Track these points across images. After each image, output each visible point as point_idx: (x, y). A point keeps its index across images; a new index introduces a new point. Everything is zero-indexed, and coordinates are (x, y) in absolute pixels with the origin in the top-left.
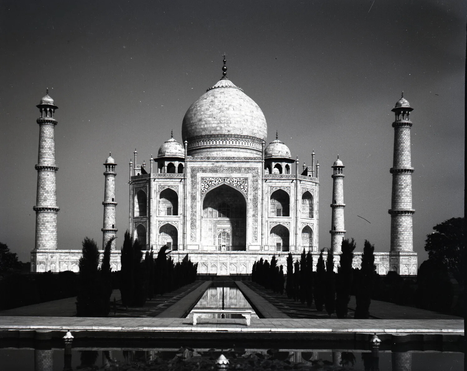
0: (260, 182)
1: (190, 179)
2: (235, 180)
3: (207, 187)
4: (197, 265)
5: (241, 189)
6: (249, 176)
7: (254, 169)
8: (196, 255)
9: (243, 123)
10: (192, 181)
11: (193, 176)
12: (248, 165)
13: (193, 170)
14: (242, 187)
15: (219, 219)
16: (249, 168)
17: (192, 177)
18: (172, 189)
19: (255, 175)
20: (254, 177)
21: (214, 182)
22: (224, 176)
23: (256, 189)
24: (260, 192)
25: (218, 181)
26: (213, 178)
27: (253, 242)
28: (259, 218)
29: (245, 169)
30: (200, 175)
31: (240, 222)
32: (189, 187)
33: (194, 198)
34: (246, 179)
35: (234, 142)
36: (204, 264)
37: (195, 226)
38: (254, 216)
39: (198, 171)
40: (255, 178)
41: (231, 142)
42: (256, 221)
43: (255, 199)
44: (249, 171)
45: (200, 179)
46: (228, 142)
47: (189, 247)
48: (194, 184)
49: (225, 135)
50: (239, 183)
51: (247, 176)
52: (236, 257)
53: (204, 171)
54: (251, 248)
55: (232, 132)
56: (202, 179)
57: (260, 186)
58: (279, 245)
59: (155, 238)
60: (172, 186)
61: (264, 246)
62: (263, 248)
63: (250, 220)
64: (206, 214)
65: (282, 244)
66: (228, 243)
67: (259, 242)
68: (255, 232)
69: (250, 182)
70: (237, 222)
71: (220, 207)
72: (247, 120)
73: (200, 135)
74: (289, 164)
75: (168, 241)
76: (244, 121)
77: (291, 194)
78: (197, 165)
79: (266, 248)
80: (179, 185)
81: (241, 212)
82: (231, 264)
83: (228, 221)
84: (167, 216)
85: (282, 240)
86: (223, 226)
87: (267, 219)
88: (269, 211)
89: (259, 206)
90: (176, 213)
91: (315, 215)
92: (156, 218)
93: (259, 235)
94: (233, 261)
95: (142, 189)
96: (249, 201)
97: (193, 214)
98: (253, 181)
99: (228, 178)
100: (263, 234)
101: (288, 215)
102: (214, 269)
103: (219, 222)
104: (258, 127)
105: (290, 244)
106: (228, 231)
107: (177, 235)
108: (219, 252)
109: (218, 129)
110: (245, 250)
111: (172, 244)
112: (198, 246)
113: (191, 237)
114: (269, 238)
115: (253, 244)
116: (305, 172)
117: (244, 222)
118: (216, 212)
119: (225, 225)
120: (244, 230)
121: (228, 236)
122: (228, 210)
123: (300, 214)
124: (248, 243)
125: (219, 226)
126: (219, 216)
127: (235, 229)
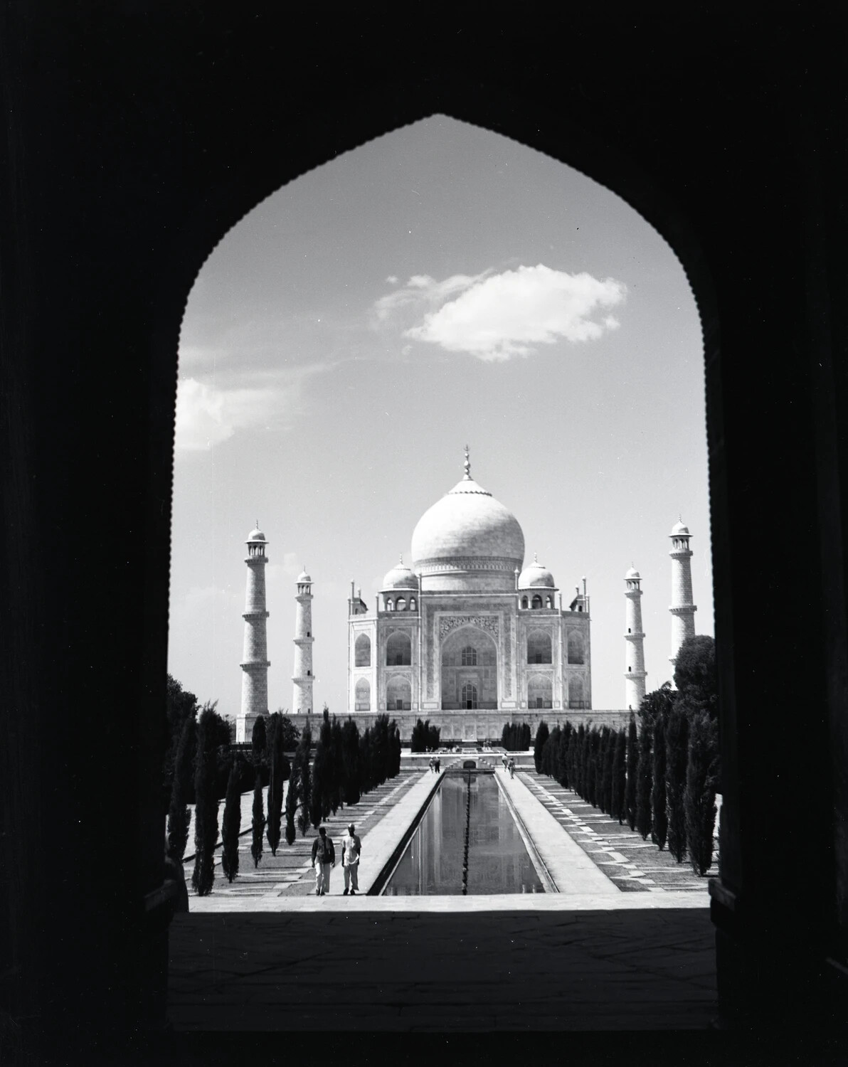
0: (513, 621)
1: (426, 618)
2: (482, 619)
3: (447, 629)
5: (490, 630)
6: (500, 614)
7: (506, 605)
8: (437, 717)
9: (492, 540)
10: (429, 622)
11: (430, 616)
12: (498, 601)
13: (429, 608)
14: (492, 628)
15: (463, 667)
16: (500, 604)
17: (428, 616)
18: (403, 632)
19: (507, 612)
20: (506, 614)
21: (456, 622)
22: (468, 615)
23: (507, 629)
24: (514, 635)
26: (455, 617)
27: (506, 697)
28: (513, 667)
29: (495, 605)
30: (437, 614)
31: (490, 671)
32: (424, 630)
33: (430, 643)
34: (496, 617)
35: (481, 566)
37: (433, 678)
38: (506, 664)
39: (436, 610)
40: (507, 616)
41: (477, 567)
42: (509, 670)
43: (508, 643)
44: (501, 607)
45: (437, 618)
46: (473, 566)
47: (426, 706)
48: (429, 625)
49: (469, 557)
50: (486, 622)
51: (497, 614)
52: (484, 718)
53: (443, 608)
54: (504, 705)
55: (479, 554)
56: (442, 618)
57: (513, 626)
58: (540, 700)
59: (382, 695)
60: (403, 630)
61: (521, 702)
62: (518, 704)
63: (501, 670)
64: (446, 661)
65: (544, 699)
66: (475, 699)
67: (514, 697)
68: (508, 685)
69: (501, 622)
70: (487, 672)
71: (464, 651)
72: (497, 537)
73: (436, 556)
74: (551, 594)
75: (399, 698)
76: (494, 538)
77: (553, 636)
78: (434, 602)
79: (524, 705)
80: (412, 627)
81: (491, 659)
82: (478, 727)
83: (475, 671)
84: (397, 667)
85: (544, 694)
86: (468, 676)
87: (524, 668)
88: (526, 658)
89: (513, 652)
90: (408, 663)
91: (586, 660)
92: (382, 669)
93: (514, 689)
94: (481, 724)
95: (365, 632)
96: (500, 645)
97: (430, 664)
98: (505, 620)
99: (473, 617)
100: (519, 688)
101: (551, 662)
102: (458, 733)
103: (462, 671)
104: (511, 544)
105: (554, 699)
106: (475, 683)
107: (410, 691)
108: (464, 711)
109: (460, 549)
110: (496, 708)
111: (403, 702)
112: (438, 703)
113: (428, 692)
114: (527, 692)
115: (506, 700)
116: (573, 606)
117: (495, 671)
118: (459, 659)
119: (471, 676)
120: (495, 683)
121: (475, 690)
122: (475, 656)
123: (566, 660)
124: (499, 699)
125: (462, 676)
126: (464, 664)
127: (483, 679)
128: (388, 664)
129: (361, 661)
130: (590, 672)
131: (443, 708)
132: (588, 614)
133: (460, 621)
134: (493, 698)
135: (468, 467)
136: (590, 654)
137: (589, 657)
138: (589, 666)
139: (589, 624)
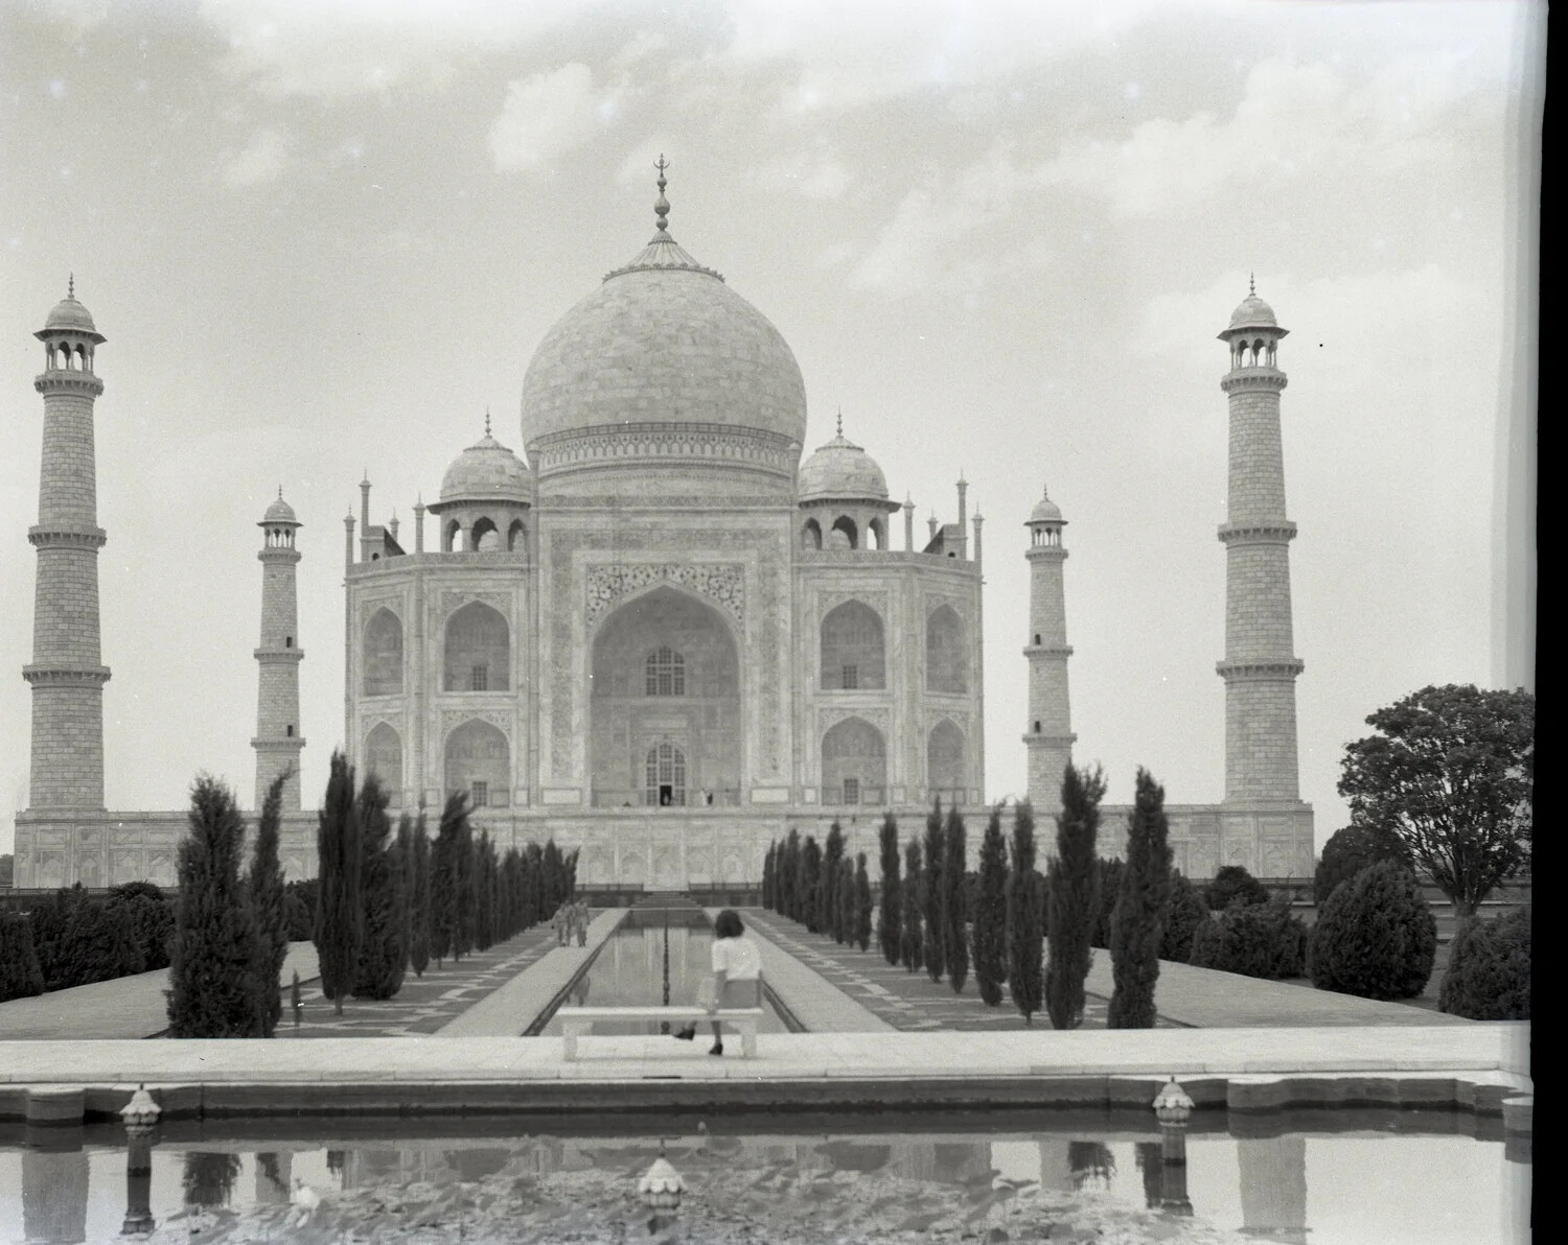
0: (784, 576)
1: (551, 568)
2: (699, 570)
3: (607, 596)
4: (575, 856)
5: (723, 600)
6: (750, 558)
7: (764, 534)
9: (724, 383)
10: (557, 579)
11: (561, 561)
12: (742, 523)
13: (560, 540)
14: (726, 595)
15: (649, 700)
16: (745, 532)
17: (555, 563)
18: (489, 603)
19: (767, 554)
20: (763, 560)
21: (629, 580)
22: (663, 560)
23: (770, 600)
24: (784, 613)
25: (644, 576)
26: (627, 565)
27: (765, 776)
28: (785, 697)
29: (735, 536)
30: (582, 557)
31: (719, 710)
32: (545, 599)
33: (562, 633)
34: (739, 568)
36: (599, 852)
37: (568, 725)
38: (765, 689)
39: (577, 545)
40: (768, 565)
41: (687, 448)
42: (773, 705)
43: (769, 635)
44: (750, 542)
45: (583, 570)
46: (675, 447)
47: (549, 797)
48: (562, 584)
49: (664, 425)
50: (713, 581)
51: (741, 560)
52: (707, 827)
53: (596, 543)
54: (758, 796)
55: (689, 416)
56: (591, 569)
57: (784, 590)
58: (851, 784)
59: (432, 768)
60: (488, 595)
61: (804, 788)
62: (796, 793)
63: (752, 704)
64: (603, 684)
65: (862, 782)
66: (681, 780)
67: (785, 776)
68: (770, 744)
69: (751, 579)
70: (711, 713)
71: (651, 660)
72: (739, 375)
73: (582, 425)
74: (881, 517)
75: (478, 777)
76: (729, 377)
77: (889, 615)
78: (573, 523)
79: (810, 795)
80: (513, 590)
81: (725, 677)
82: (690, 850)
83: (681, 710)
84: (472, 693)
85: (862, 769)
86: (662, 724)
87: (810, 699)
88: (817, 671)
89: (783, 657)
90: (504, 684)
91: (971, 685)
92: (434, 701)
93: (785, 752)
94: (698, 841)
95: (388, 605)
96: (749, 641)
97: (561, 686)
98: (762, 575)
99: (677, 566)
100: (797, 750)
101: (882, 686)
102: (633, 867)
103: (649, 711)
104: (774, 396)
105: (890, 780)
106: (677, 741)
107: (508, 758)
108: (650, 810)
109: (643, 404)
110: (738, 804)
111: (490, 787)
112: (581, 790)
113: (556, 761)
114: (819, 763)
115: (765, 782)
116: (937, 543)
117: (734, 710)
118: (639, 677)
119: (669, 722)
120: (733, 737)
121: (680, 759)
122: (679, 671)
123: (921, 682)
124: (747, 778)
125: (649, 724)
126: (651, 692)
127: (703, 732)
128: (448, 687)
129: (377, 681)
130: (981, 715)
131: (594, 803)
132: (977, 564)
133: (641, 577)
134: (728, 778)
135: (662, 210)
136: (981, 667)
137: (979, 676)
138: (980, 698)
139: (980, 590)
